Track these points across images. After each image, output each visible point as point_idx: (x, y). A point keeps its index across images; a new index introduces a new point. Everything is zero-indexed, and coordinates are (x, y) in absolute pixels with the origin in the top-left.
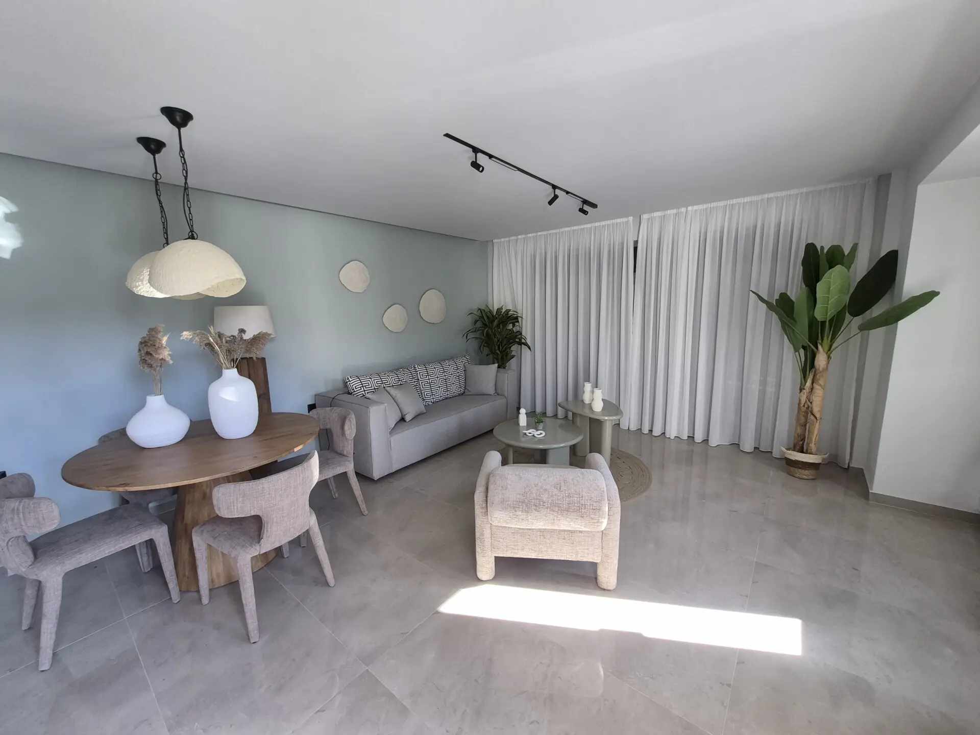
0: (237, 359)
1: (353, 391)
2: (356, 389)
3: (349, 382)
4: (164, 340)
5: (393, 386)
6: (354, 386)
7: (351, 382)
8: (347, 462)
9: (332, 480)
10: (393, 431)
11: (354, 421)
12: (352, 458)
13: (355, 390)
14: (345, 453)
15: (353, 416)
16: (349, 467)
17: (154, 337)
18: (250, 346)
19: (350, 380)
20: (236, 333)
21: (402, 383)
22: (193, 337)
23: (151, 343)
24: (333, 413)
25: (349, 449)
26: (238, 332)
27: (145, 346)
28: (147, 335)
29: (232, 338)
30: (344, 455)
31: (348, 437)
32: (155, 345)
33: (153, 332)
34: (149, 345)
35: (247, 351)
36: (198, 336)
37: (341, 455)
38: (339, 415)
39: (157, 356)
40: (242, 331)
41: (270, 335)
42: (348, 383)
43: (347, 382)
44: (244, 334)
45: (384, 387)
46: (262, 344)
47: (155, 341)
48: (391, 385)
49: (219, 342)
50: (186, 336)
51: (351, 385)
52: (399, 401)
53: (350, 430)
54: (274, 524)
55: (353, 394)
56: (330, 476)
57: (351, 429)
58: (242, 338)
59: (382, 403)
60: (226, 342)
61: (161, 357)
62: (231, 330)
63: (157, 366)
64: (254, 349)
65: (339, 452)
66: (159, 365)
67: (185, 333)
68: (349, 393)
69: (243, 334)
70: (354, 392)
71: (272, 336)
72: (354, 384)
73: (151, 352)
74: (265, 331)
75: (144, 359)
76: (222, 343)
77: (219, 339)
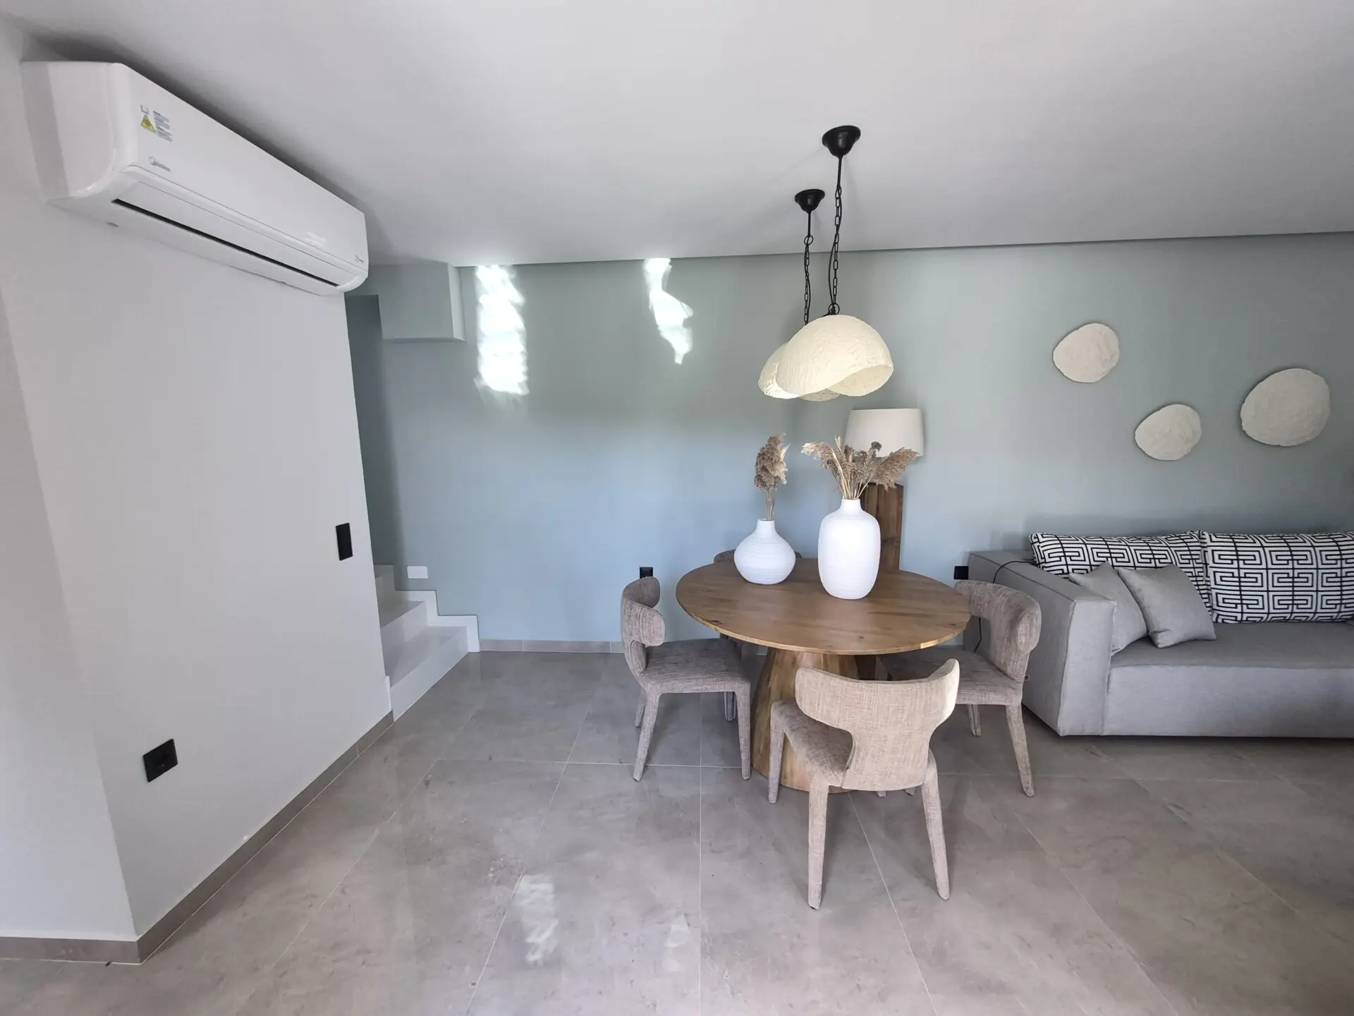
0: (862, 486)
1: (1042, 561)
2: (1050, 557)
3: (1038, 544)
4: (783, 452)
5: (1135, 567)
6: (1046, 553)
7: (1041, 545)
8: (1009, 690)
9: (976, 710)
10: (1119, 657)
11: (1038, 622)
12: (1021, 685)
13: (1048, 560)
14: (1009, 670)
15: (1038, 612)
16: (1013, 701)
17: (772, 449)
18: (883, 469)
19: (1041, 539)
20: (867, 448)
21: (1158, 565)
22: (815, 450)
23: (769, 455)
24: (999, 595)
25: (1018, 666)
26: (871, 446)
27: (763, 459)
28: (766, 445)
29: (861, 455)
30: (1005, 674)
31: (1021, 648)
32: (772, 459)
33: (773, 441)
34: (766, 457)
35: (878, 476)
36: (820, 450)
37: (1002, 672)
38: (1009, 601)
39: (772, 473)
40: (877, 446)
41: (915, 453)
42: (1036, 545)
43: (1033, 543)
44: (879, 449)
45: (1113, 566)
46: (901, 467)
47: (773, 454)
48: (1132, 564)
49: (845, 460)
50: (807, 450)
51: (1041, 549)
52: (1146, 602)
53: (1028, 636)
54: (869, 757)
55: (1042, 565)
56: (975, 703)
57: (1031, 635)
58: (874, 456)
59: (1106, 599)
60: (854, 461)
61: (776, 475)
62: (861, 443)
63: (771, 486)
64: (888, 473)
65: (998, 665)
66: (773, 484)
67: (807, 445)
68: (1034, 563)
69: (877, 450)
70: (1045, 562)
71: (918, 455)
72: (1048, 548)
73: (767, 468)
74: (907, 448)
75: (759, 475)
76: (848, 461)
77: (844, 456)
